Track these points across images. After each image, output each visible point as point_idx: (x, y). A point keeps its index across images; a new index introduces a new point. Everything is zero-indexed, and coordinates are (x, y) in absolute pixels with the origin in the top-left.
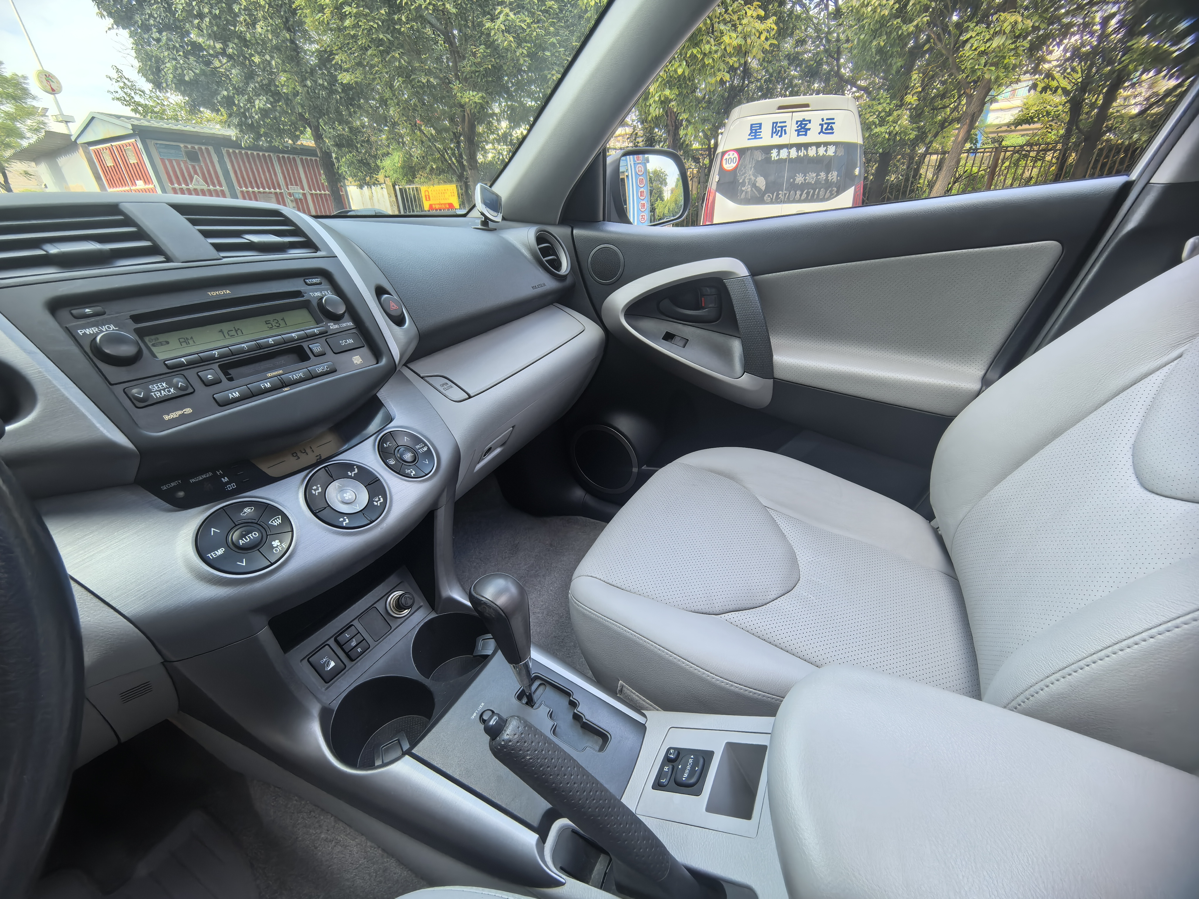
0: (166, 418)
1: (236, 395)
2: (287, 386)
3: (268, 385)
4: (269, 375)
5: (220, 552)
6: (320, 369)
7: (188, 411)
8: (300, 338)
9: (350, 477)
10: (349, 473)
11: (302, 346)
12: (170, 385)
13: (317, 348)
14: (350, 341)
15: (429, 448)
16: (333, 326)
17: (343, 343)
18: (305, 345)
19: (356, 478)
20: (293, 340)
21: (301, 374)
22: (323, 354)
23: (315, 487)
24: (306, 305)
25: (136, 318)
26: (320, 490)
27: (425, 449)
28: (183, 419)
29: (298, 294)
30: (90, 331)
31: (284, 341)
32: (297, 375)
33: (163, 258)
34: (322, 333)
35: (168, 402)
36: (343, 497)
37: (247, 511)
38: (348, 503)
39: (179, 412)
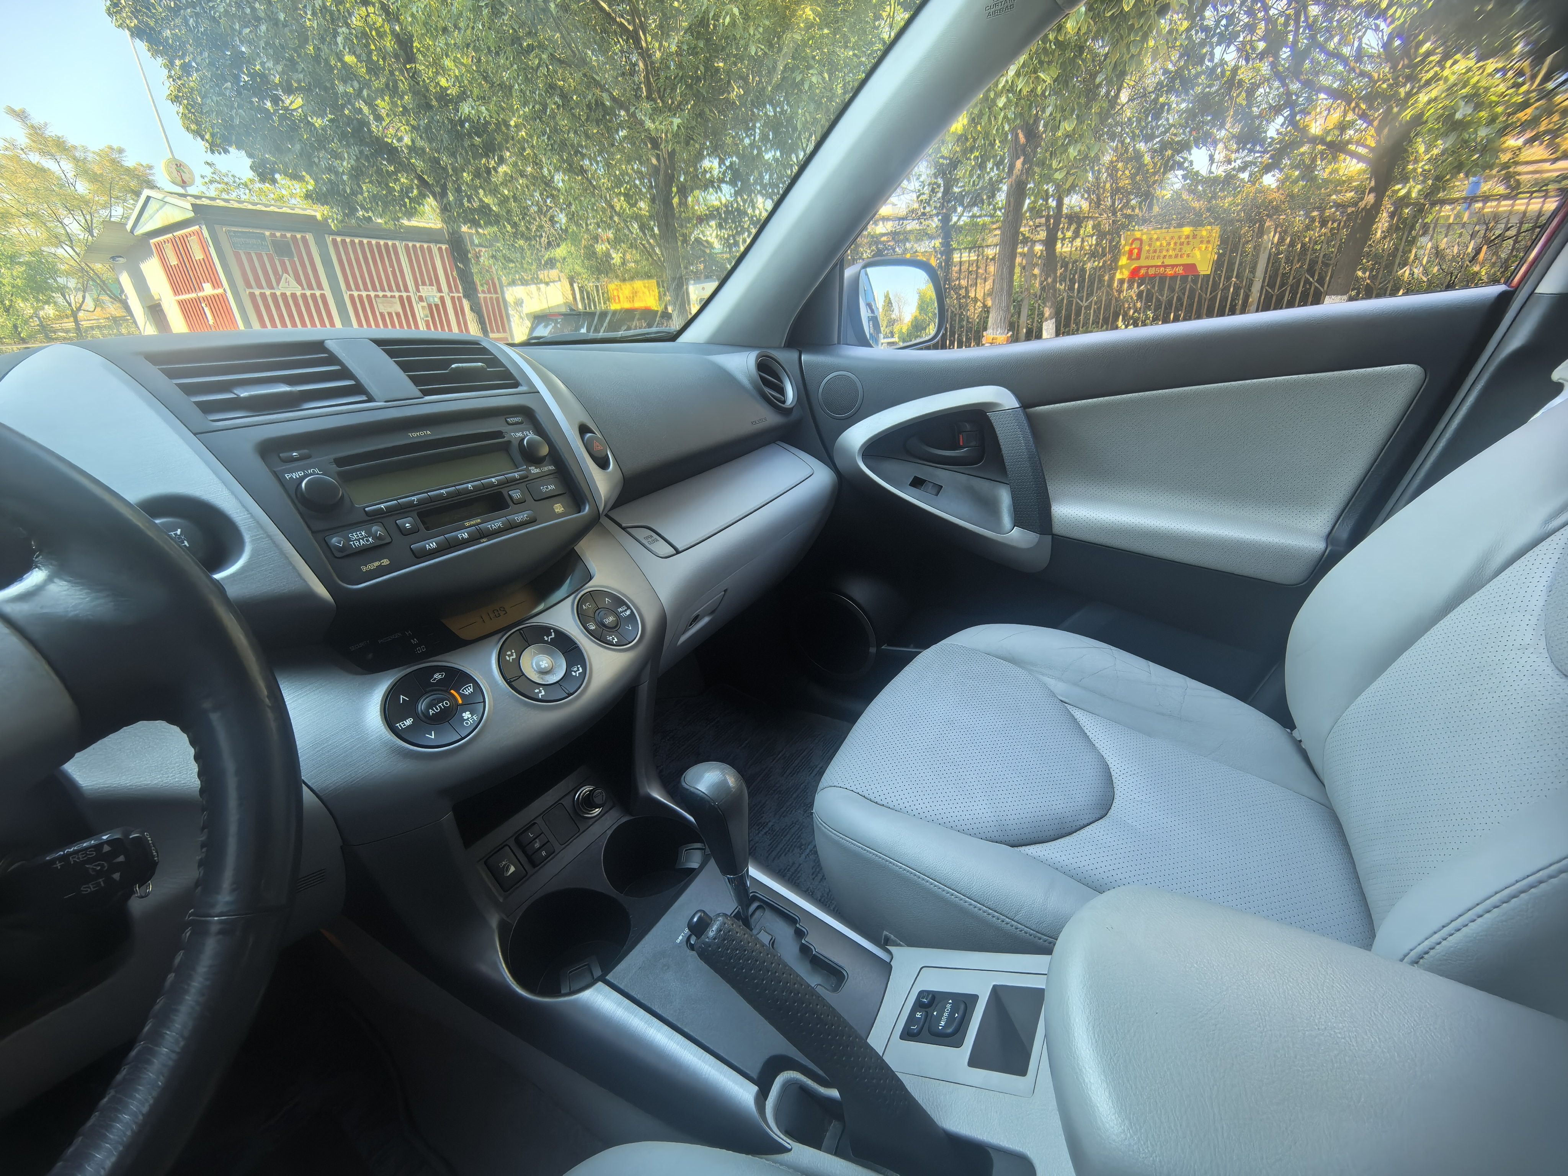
0: (364, 569)
1: (434, 545)
2: (484, 537)
3: (466, 536)
4: (467, 524)
5: (409, 722)
6: (519, 517)
7: (386, 562)
8: (500, 483)
9: (546, 642)
10: (546, 639)
11: (501, 493)
12: (369, 534)
13: (516, 494)
14: (551, 487)
15: (632, 611)
16: (534, 470)
17: (544, 489)
18: (504, 492)
19: (553, 643)
20: (492, 485)
21: (500, 524)
22: (521, 502)
23: (509, 653)
24: (506, 447)
25: (339, 462)
26: (514, 657)
27: (628, 613)
28: (381, 571)
29: (499, 434)
30: (296, 475)
31: (484, 487)
32: (496, 524)
33: (364, 398)
34: (522, 478)
35: (366, 552)
36: (538, 665)
37: (437, 676)
38: (544, 672)
39: (377, 564)
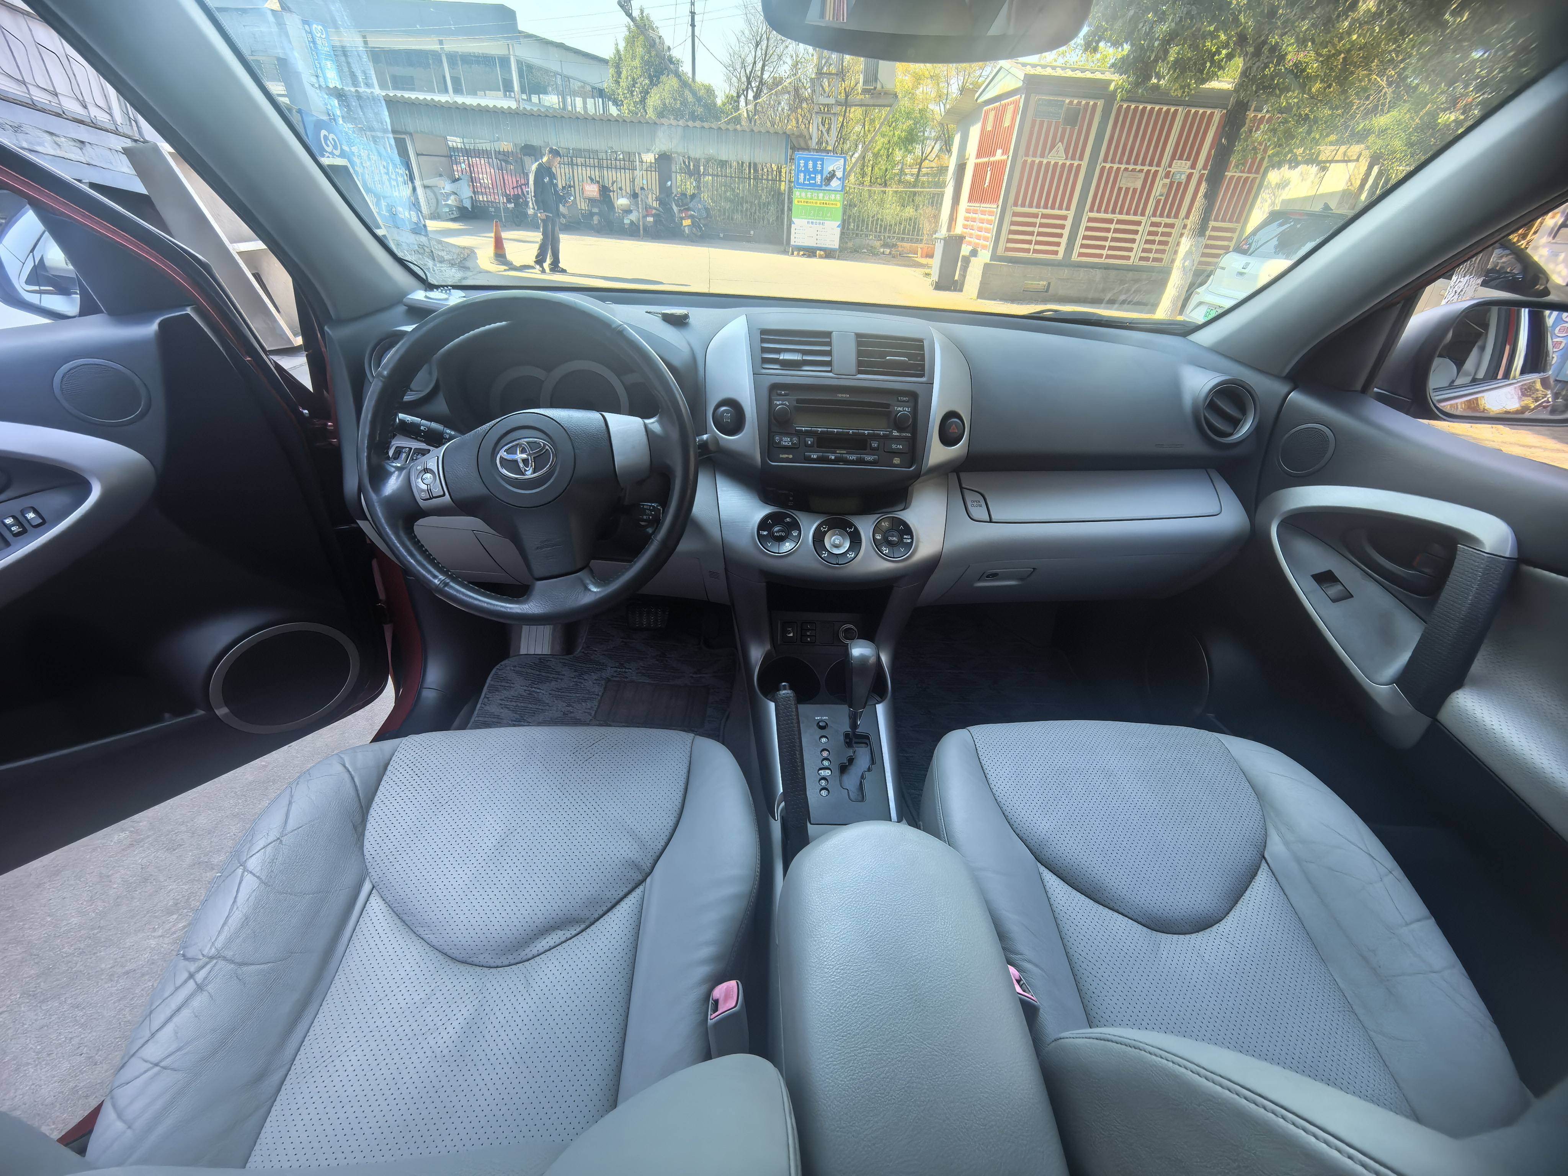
0: (781, 456)
1: (815, 457)
2: (843, 462)
3: (833, 458)
4: (838, 452)
5: (765, 533)
6: (868, 458)
7: (791, 456)
8: (870, 435)
9: (847, 532)
10: (848, 529)
11: (867, 441)
12: (791, 441)
13: (875, 444)
14: (900, 447)
15: (912, 542)
16: (895, 433)
17: (894, 446)
18: (869, 440)
19: (850, 534)
20: (863, 435)
21: (855, 458)
22: (875, 449)
23: (824, 527)
24: (887, 415)
25: (798, 401)
26: (826, 530)
27: (909, 541)
28: (787, 460)
29: (887, 406)
30: (778, 403)
31: (858, 434)
32: (852, 457)
33: (829, 369)
34: (884, 435)
35: (786, 449)
36: (834, 541)
37: (788, 520)
38: (837, 546)
39: (787, 456)
